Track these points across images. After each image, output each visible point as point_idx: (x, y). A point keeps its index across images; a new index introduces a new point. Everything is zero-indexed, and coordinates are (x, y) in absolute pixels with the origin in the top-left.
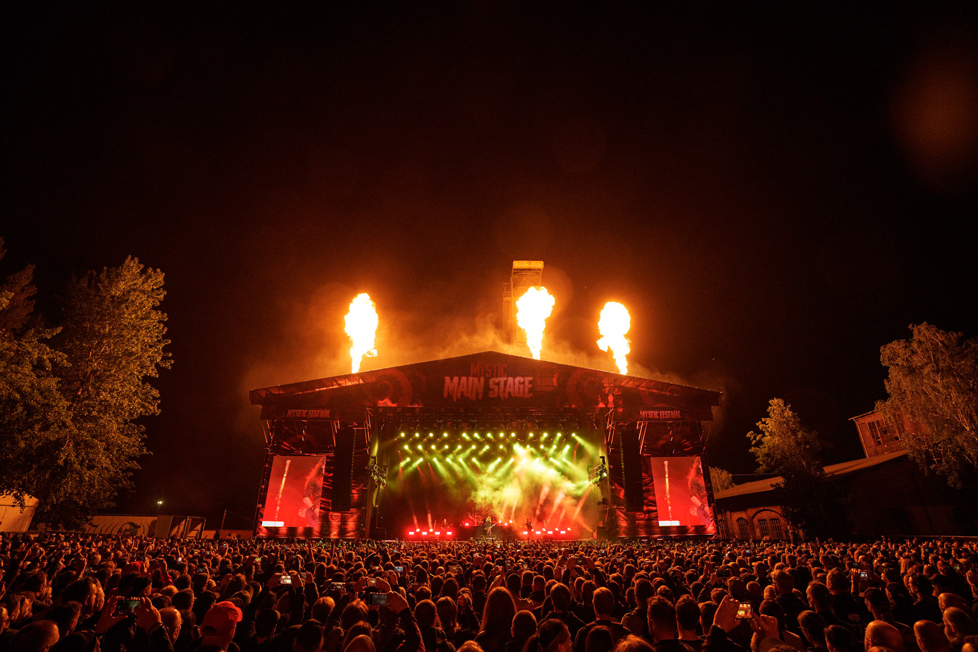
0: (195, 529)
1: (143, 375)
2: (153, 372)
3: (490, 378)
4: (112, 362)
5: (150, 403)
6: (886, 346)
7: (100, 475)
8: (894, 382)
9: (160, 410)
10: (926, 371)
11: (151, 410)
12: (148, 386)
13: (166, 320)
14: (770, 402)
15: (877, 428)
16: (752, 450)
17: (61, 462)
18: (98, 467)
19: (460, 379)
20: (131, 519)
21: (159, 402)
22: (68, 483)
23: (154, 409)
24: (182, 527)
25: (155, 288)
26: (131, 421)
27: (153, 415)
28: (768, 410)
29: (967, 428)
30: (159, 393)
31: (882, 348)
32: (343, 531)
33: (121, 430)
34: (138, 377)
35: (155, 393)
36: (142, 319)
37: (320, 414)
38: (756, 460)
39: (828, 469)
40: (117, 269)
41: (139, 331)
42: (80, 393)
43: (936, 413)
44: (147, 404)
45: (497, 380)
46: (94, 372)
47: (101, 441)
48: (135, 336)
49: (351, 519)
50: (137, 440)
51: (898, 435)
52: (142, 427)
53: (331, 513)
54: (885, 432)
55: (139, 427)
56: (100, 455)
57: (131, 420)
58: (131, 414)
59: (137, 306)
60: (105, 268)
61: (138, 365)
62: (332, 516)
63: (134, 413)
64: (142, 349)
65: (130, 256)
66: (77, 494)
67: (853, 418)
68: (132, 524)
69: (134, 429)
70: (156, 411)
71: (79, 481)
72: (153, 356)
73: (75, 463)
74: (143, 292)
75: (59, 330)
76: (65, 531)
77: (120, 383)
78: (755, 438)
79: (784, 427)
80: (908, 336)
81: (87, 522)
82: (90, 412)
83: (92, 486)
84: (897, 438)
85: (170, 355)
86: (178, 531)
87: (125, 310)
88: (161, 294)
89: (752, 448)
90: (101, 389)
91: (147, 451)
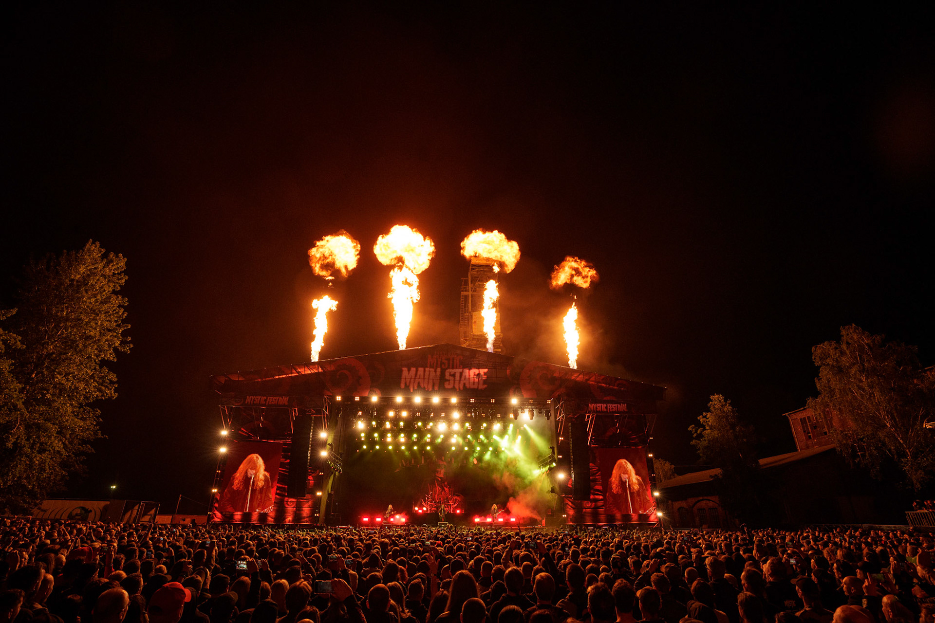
0: (149, 514)
1: (100, 359)
2: (111, 356)
3: (447, 369)
4: (69, 345)
5: (106, 387)
6: (817, 347)
7: (51, 458)
8: (824, 380)
9: (117, 394)
10: (853, 371)
11: (107, 394)
12: (106, 370)
13: (126, 304)
14: (711, 397)
15: (808, 424)
16: (693, 442)
17: (9, 445)
18: (50, 450)
19: (417, 370)
20: (81, 503)
21: (116, 386)
22: (17, 466)
23: (111, 393)
24: (135, 512)
25: (116, 272)
26: (87, 405)
27: (110, 398)
28: (709, 405)
29: (887, 424)
30: (117, 377)
31: (813, 348)
32: (298, 517)
33: (76, 413)
34: (95, 361)
35: (113, 377)
36: (101, 303)
37: (278, 401)
38: (697, 453)
39: (762, 461)
40: (77, 253)
41: (98, 315)
42: (34, 376)
43: (861, 410)
44: (103, 388)
45: (453, 371)
46: (49, 355)
47: (54, 424)
48: (93, 319)
49: (307, 505)
50: (92, 424)
51: (827, 431)
52: (97, 411)
53: (286, 499)
54: (815, 427)
55: (94, 410)
56: (53, 438)
57: (86, 403)
58: (86, 398)
59: (96, 290)
60: (65, 251)
61: (96, 349)
62: (287, 501)
63: (90, 397)
64: (100, 333)
65: (91, 240)
66: (26, 478)
67: (787, 414)
68: (83, 508)
69: (89, 413)
70: (113, 395)
71: (29, 464)
72: (111, 341)
73: (25, 446)
74: (104, 276)
75: (14, 311)
76: (11, 516)
77: (76, 366)
78: (696, 431)
79: (724, 421)
80: (838, 339)
81: (36, 506)
82: (43, 395)
83: (42, 469)
84: (825, 433)
85: (129, 339)
86: (131, 516)
87: (84, 294)
88: (122, 278)
89: (694, 441)
90: (56, 372)
91: (102, 434)
